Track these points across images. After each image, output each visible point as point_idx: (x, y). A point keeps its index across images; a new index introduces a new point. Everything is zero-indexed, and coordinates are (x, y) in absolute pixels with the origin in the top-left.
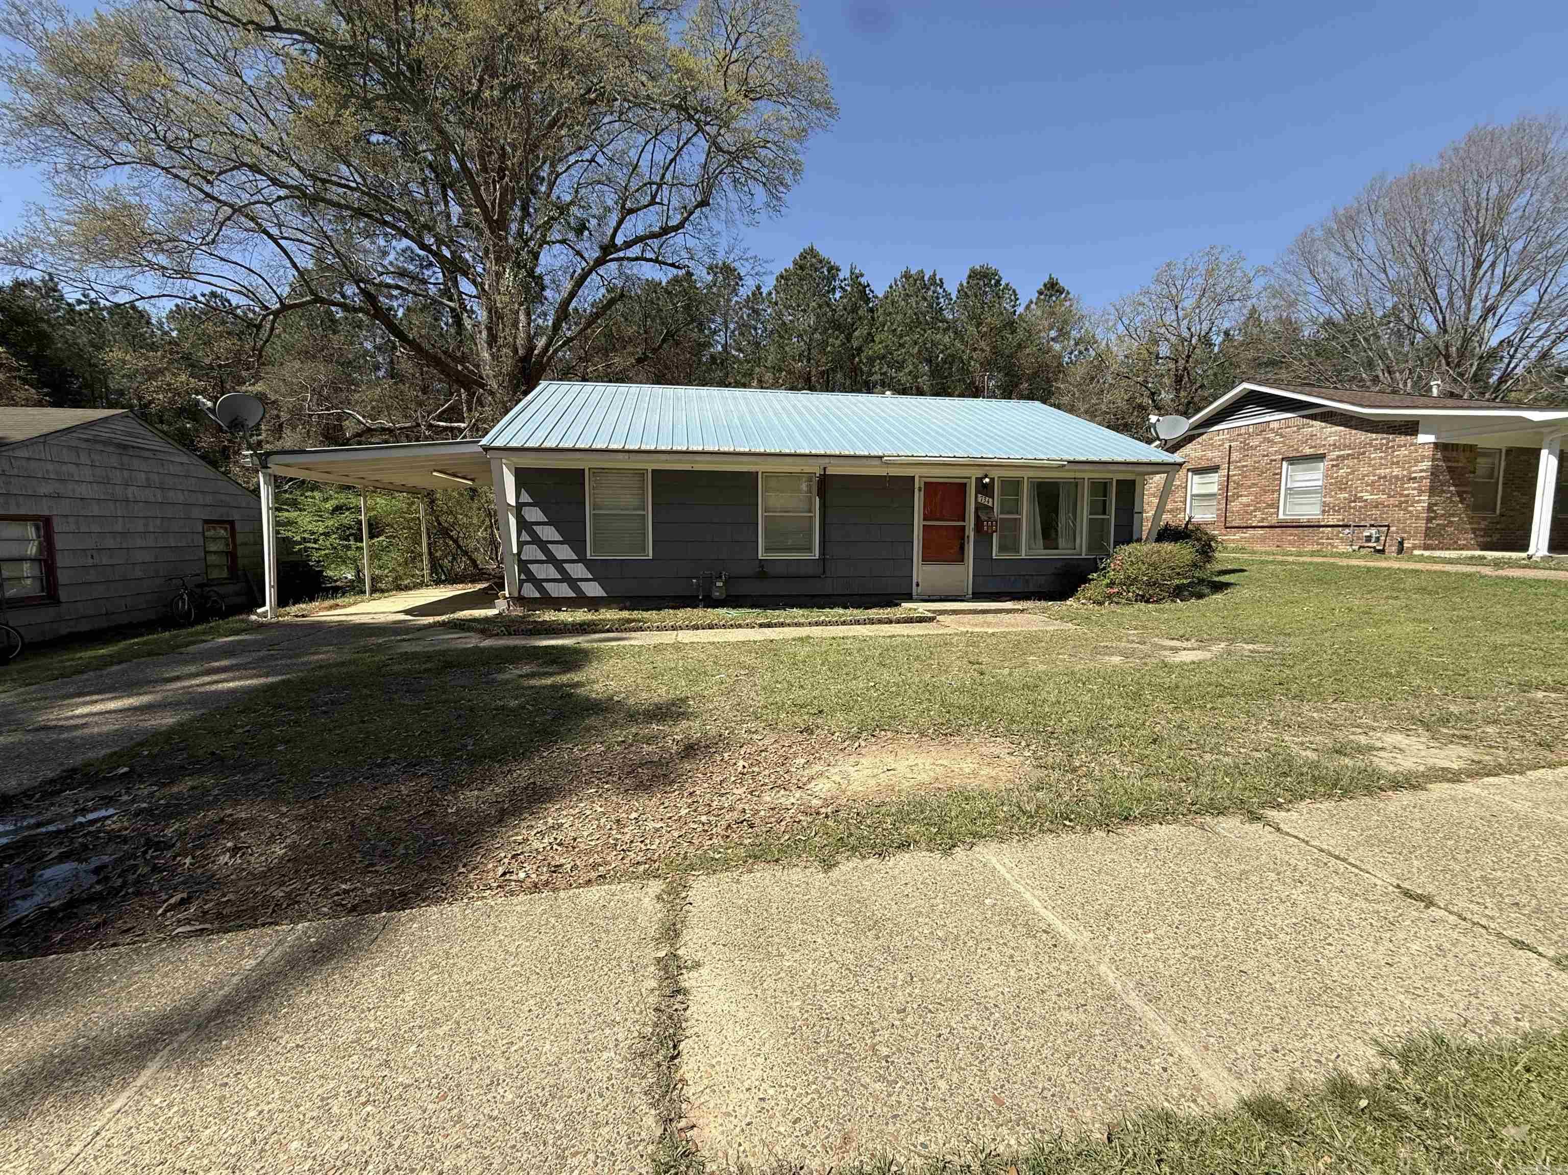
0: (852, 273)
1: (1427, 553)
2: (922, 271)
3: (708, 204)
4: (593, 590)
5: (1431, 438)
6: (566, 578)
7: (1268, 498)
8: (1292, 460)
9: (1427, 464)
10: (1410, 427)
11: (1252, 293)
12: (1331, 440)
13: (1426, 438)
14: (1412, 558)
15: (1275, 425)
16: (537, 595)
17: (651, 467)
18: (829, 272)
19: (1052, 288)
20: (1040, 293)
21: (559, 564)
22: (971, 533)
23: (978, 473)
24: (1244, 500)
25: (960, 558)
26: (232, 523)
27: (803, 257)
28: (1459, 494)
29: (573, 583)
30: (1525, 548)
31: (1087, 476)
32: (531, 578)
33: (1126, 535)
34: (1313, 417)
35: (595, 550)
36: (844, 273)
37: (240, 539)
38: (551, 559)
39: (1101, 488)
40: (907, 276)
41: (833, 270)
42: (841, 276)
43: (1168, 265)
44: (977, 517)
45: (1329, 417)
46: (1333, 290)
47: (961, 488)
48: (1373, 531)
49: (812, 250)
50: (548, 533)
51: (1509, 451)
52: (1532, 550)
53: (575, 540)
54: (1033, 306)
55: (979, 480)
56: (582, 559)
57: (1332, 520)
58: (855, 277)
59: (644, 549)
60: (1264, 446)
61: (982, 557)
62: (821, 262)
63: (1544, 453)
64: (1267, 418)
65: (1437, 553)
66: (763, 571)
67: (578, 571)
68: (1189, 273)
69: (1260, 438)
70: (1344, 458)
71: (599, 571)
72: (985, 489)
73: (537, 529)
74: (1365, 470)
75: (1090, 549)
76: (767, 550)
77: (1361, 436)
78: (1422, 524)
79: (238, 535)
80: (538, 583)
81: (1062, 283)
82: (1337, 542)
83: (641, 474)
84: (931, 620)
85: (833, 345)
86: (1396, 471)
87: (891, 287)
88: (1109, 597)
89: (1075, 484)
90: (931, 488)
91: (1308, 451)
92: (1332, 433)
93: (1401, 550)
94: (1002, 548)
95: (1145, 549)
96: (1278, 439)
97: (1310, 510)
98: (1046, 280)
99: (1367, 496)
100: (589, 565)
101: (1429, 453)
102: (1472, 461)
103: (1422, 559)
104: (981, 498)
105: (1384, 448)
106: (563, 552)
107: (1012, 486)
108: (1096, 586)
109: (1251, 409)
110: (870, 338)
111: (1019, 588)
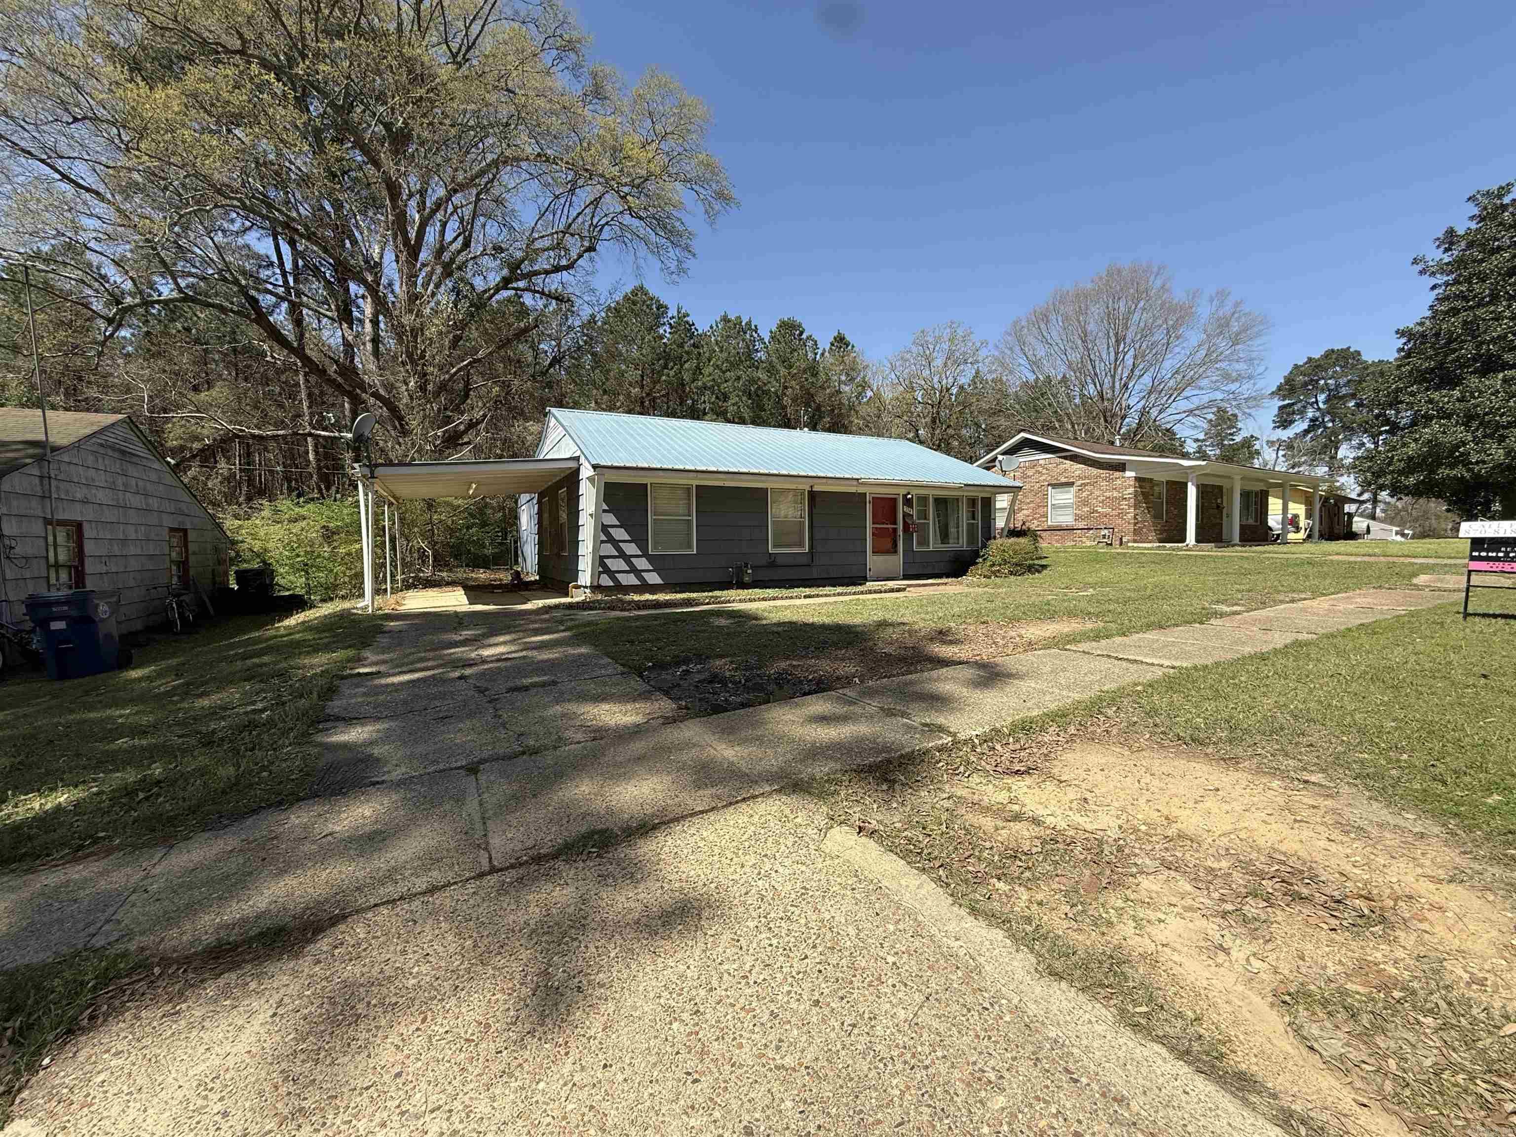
0: (679, 312)
1: (1135, 545)
2: (740, 317)
3: (595, 250)
4: (653, 578)
5: (1133, 474)
6: (634, 570)
7: (1041, 511)
8: (1054, 486)
9: (1131, 490)
10: (1121, 467)
11: (980, 359)
12: (1077, 473)
13: (1130, 474)
14: (1128, 548)
15: (1041, 462)
16: (612, 584)
17: (695, 483)
18: (658, 309)
19: (840, 341)
20: (832, 344)
21: (627, 558)
22: (900, 533)
23: (903, 491)
24: (1025, 512)
25: (894, 550)
26: (185, 531)
27: (634, 293)
28: (1148, 508)
29: (637, 573)
30: (1183, 540)
31: (965, 494)
32: (607, 571)
33: (988, 534)
34: (1065, 458)
35: (655, 548)
36: (672, 312)
37: (192, 547)
38: (622, 555)
39: (972, 502)
40: (725, 319)
41: (662, 308)
42: (670, 315)
43: (923, 332)
44: (905, 522)
45: (1075, 458)
46: (1035, 364)
47: (894, 501)
48: (1106, 531)
49: (642, 288)
50: (620, 534)
51: (1167, 482)
52: (1188, 541)
53: (640, 540)
54: (827, 354)
55: (905, 496)
56: (645, 555)
57: (1081, 525)
58: (682, 317)
59: (690, 546)
60: (1037, 475)
61: (908, 550)
62: (652, 299)
63: (1190, 484)
64: (1037, 457)
65: (1141, 545)
66: (773, 563)
67: (642, 564)
68: (938, 340)
69: (1033, 471)
70: (1085, 485)
71: (658, 563)
72: (908, 502)
73: (611, 530)
74: (1097, 493)
75: (968, 544)
76: (775, 546)
77: (1094, 471)
78: (1131, 527)
79: (190, 544)
80: (611, 574)
81: (848, 338)
82: (1084, 539)
83: (688, 489)
84: (904, 589)
85: (668, 375)
86: (1115, 494)
87: (711, 327)
88: (994, 573)
89: (957, 500)
90: (876, 500)
91: (1063, 480)
92: (1078, 468)
93: (1121, 544)
94: (919, 544)
95: (999, 541)
96: (1044, 471)
97: (1066, 519)
98: (836, 334)
99: (1100, 509)
100: (650, 559)
101: (1132, 483)
102: (1152, 488)
103: (1134, 548)
104: (906, 509)
105: (1110, 480)
106: (631, 549)
107: (923, 500)
108: (982, 567)
109: (1026, 450)
110: (698, 371)
111: (929, 571)
